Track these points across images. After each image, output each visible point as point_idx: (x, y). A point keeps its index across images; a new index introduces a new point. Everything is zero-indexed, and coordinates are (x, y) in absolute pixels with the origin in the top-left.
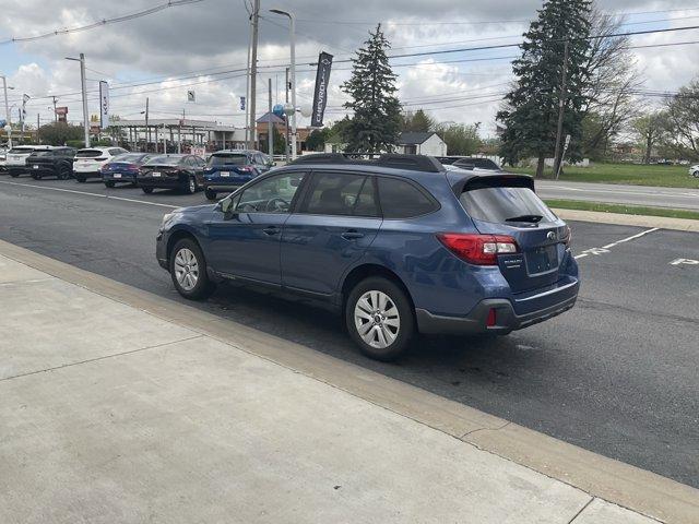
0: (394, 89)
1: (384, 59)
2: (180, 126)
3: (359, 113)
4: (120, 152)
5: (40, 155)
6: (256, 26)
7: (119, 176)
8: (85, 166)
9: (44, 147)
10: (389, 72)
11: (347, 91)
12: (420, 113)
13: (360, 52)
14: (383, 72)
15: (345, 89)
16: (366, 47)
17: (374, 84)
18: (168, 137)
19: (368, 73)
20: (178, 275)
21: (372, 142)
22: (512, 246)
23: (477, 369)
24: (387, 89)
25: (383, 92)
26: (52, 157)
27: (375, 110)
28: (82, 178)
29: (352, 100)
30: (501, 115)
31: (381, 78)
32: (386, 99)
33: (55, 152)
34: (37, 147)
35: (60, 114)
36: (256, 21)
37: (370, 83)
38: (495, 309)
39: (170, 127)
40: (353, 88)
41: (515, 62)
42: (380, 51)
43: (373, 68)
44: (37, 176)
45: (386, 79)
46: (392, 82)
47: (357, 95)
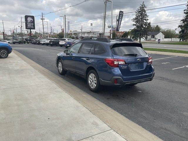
0: (148, 20)
1: (145, 11)
2: (90, 33)
3: (137, 27)
4: (70, 39)
5: (52, 40)
6: (106, 5)
7: (68, 45)
8: (62, 43)
9: (53, 38)
10: (146, 15)
11: (134, 21)
12: (157, 26)
13: (138, 10)
14: (144, 15)
15: (133, 20)
16: (139, 8)
17: (142, 18)
18: (87, 35)
19: (140, 16)
20: (59, 68)
21: (140, 35)
22: (124, 63)
23: (118, 96)
24: (145, 20)
25: (145, 21)
26: (55, 41)
27: (142, 26)
28: (61, 46)
29: (135, 23)
30: (179, 26)
31: (144, 17)
32: (145, 22)
33: (56, 40)
34: (52, 38)
35: (62, 30)
36: (106, 4)
37: (140, 18)
38: (117, 79)
39: (88, 33)
40: (136, 20)
41: (185, 10)
42: (144, 9)
43: (141, 14)
44: (52, 45)
45: (145, 17)
46: (147, 18)
47: (137, 22)
